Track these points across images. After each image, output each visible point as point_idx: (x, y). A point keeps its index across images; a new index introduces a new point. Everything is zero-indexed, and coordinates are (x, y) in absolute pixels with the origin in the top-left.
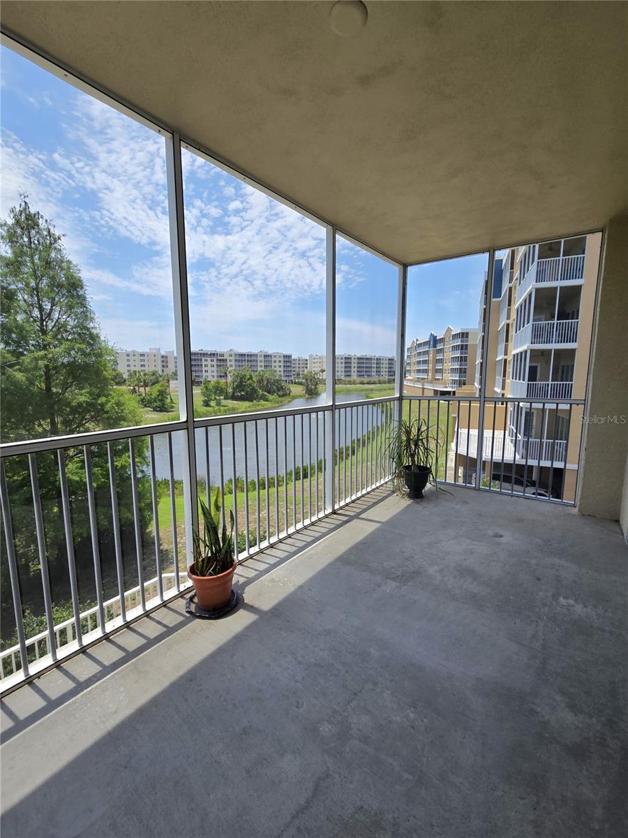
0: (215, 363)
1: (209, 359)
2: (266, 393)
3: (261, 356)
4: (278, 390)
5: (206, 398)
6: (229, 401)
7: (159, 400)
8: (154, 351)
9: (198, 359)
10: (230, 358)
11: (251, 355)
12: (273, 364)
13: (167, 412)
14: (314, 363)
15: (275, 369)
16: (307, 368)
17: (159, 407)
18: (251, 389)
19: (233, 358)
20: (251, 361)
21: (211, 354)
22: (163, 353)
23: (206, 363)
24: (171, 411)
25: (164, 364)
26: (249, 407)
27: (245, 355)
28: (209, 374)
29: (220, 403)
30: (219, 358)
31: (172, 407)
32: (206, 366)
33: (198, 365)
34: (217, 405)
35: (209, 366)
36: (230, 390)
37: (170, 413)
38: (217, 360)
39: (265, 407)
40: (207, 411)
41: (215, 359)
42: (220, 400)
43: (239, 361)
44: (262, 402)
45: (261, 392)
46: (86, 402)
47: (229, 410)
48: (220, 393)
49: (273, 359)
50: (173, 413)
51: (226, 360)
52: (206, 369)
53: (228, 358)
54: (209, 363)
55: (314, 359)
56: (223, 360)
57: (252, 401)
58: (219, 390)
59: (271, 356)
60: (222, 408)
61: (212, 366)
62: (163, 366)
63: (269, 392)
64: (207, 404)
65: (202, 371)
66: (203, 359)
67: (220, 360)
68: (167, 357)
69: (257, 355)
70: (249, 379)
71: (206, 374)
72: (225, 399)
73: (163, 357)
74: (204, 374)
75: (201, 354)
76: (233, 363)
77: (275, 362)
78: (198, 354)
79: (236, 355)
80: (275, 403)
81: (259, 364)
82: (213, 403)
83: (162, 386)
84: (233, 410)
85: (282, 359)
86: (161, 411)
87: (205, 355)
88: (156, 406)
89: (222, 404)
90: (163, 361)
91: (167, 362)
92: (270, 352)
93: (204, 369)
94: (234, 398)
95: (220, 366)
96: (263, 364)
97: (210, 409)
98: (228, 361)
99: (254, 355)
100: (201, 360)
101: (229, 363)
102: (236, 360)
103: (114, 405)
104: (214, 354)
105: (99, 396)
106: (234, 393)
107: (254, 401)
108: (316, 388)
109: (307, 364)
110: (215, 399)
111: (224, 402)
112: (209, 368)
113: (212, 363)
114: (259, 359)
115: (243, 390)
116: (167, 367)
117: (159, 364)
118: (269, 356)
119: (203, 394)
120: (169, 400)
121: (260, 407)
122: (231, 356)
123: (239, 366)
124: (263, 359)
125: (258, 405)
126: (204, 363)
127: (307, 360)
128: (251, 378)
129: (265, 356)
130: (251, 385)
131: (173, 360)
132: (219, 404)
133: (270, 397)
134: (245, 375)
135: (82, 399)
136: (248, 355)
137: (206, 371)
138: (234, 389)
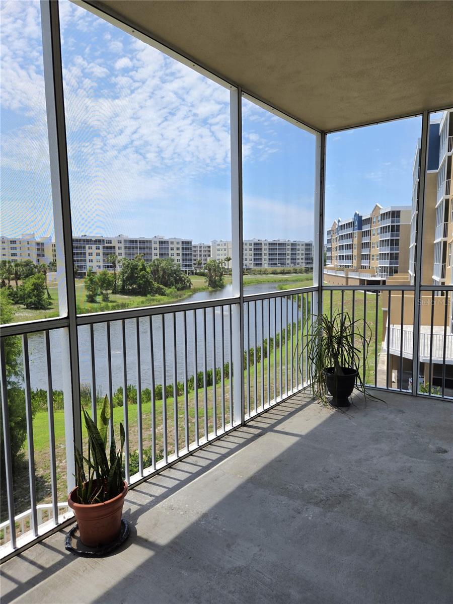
0: (101, 251)
1: (94, 247)
2: (162, 286)
3: (155, 243)
4: (177, 282)
5: (91, 293)
6: (118, 296)
7: (34, 295)
8: (28, 238)
9: (81, 247)
10: (120, 245)
11: (143, 242)
12: (170, 252)
14: (219, 250)
15: (173, 257)
16: (209, 256)
17: (34, 304)
18: (145, 282)
19: (122, 245)
20: (144, 248)
21: (96, 241)
22: (39, 240)
23: (90, 251)
25: (40, 252)
26: (143, 302)
27: (136, 241)
28: (94, 264)
29: (108, 298)
30: (106, 245)
31: (50, 304)
32: (90, 254)
33: (81, 254)
34: (104, 300)
35: (94, 254)
36: (119, 283)
37: (47, 310)
38: (104, 247)
40: (92, 307)
41: (101, 247)
42: (107, 294)
43: (129, 248)
44: (157, 297)
45: (156, 285)
48: (107, 286)
49: (170, 246)
50: (50, 310)
51: (114, 247)
52: (91, 258)
53: (117, 245)
54: (94, 251)
55: (219, 245)
56: (111, 247)
57: (144, 295)
58: (106, 283)
59: (167, 242)
61: (98, 254)
62: (39, 255)
63: (166, 285)
64: (91, 299)
65: (85, 260)
66: (87, 247)
67: (107, 248)
68: (43, 244)
69: (151, 241)
70: (141, 270)
71: (91, 264)
72: (113, 293)
73: (38, 244)
74: (88, 264)
75: (84, 241)
76: (123, 251)
77: (172, 249)
78: (80, 241)
79: (125, 241)
80: (173, 297)
81: (153, 251)
82: (98, 298)
85: (180, 246)
86: (37, 308)
87: (88, 241)
88: (30, 304)
89: (110, 299)
90: (38, 249)
91: (43, 250)
92: (166, 238)
93: (88, 258)
94: (124, 292)
95: (108, 254)
96: (158, 252)
97: (95, 304)
98: (117, 248)
99: (147, 241)
100: (85, 247)
101: (117, 251)
102: (125, 248)
104: (99, 241)
106: (123, 286)
107: (148, 296)
108: (221, 280)
109: (209, 251)
110: (103, 293)
111: (111, 297)
112: (94, 257)
113: (98, 251)
114: (153, 246)
115: (134, 283)
116: (43, 255)
117: (34, 253)
118: (164, 242)
119: (88, 288)
120: (45, 296)
122: (119, 242)
123: (130, 255)
124: (158, 245)
125: (152, 300)
126: (88, 251)
127: (209, 247)
128: (144, 268)
129: (161, 243)
130: (144, 276)
131: (51, 248)
132: (106, 299)
133: (168, 291)
134: (137, 265)
136: (140, 242)
137: (91, 261)
138: (124, 281)
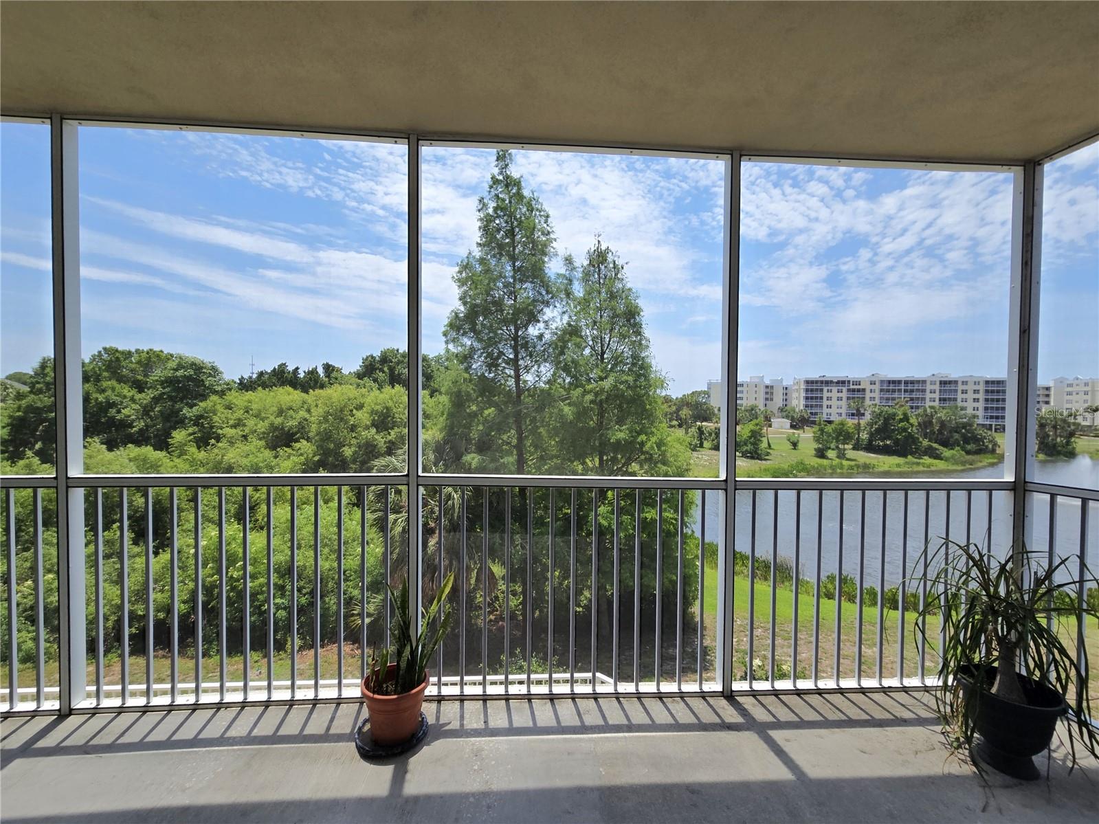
0: (844, 395)
1: (835, 389)
2: (935, 445)
3: (933, 383)
4: (966, 441)
5: (820, 446)
6: (861, 453)
7: (750, 443)
8: (757, 380)
9: (817, 390)
10: (873, 387)
11: (912, 382)
12: (960, 396)
13: (761, 460)
14: (1070, 394)
15: (965, 404)
16: (1047, 403)
17: (750, 453)
18: (905, 437)
19: (877, 387)
20: (912, 391)
21: (838, 382)
22: (767, 382)
23: (829, 395)
24: (766, 460)
25: (768, 396)
26: (898, 465)
27: (899, 382)
28: (834, 411)
29: (844, 455)
30: (852, 387)
31: (768, 454)
32: (829, 399)
33: (816, 398)
34: (838, 457)
35: (834, 399)
36: (864, 436)
37: (764, 462)
38: (849, 390)
39: (933, 468)
40: (821, 465)
41: (845, 389)
42: (845, 450)
43: (888, 391)
44: (927, 460)
45: (925, 443)
46: (625, 440)
47: (858, 466)
48: (844, 439)
49: (960, 387)
50: (768, 462)
51: (864, 390)
52: (829, 403)
53: (868, 387)
54: (835, 394)
55: (1070, 385)
56: (859, 390)
57: (904, 455)
58: (843, 435)
59: (956, 382)
60: (845, 463)
61: (840, 399)
62: (767, 399)
63: (945, 444)
64: (821, 454)
65: (821, 406)
66: (825, 389)
67: (854, 390)
68: (772, 387)
69: (924, 382)
70: (901, 421)
71: (829, 411)
72: (854, 449)
73: (767, 387)
74: (825, 410)
75: (822, 382)
76: (877, 395)
77: (965, 392)
78: (817, 382)
79: (882, 382)
80: (957, 463)
81: (928, 396)
82: (831, 454)
83: (757, 425)
84: (866, 469)
85: (982, 388)
86: (752, 458)
87: (828, 383)
88: (746, 451)
89: (847, 456)
90: (767, 393)
91: (772, 393)
92: (953, 376)
93: (825, 403)
94: (870, 448)
95: (853, 398)
96: (937, 396)
97: (825, 462)
98: (868, 391)
99: (918, 382)
100: (822, 390)
101: (868, 395)
102: (881, 390)
103: (655, 445)
104: (843, 382)
105: (639, 433)
106: (870, 441)
107: (909, 457)
108: (1068, 443)
109: (1048, 396)
110: (837, 447)
111: (850, 454)
112: (834, 402)
113: (840, 395)
114: (929, 387)
115: (889, 438)
116: (772, 400)
117: (762, 396)
118: (950, 382)
119: (817, 440)
120: (764, 445)
121: (921, 468)
122: (873, 383)
123: (888, 399)
124: (937, 387)
125: (918, 464)
126: (826, 394)
127: (1048, 389)
128: (906, 418)
129: (943, 383)
130: (905, 430)
131: (781, 391)
132: (841, 455)
133: (947, 453)
134: (895, 415)
135: (621, 435)
136: (906, 383)
137: (829, 407)
138: (871, 434)
